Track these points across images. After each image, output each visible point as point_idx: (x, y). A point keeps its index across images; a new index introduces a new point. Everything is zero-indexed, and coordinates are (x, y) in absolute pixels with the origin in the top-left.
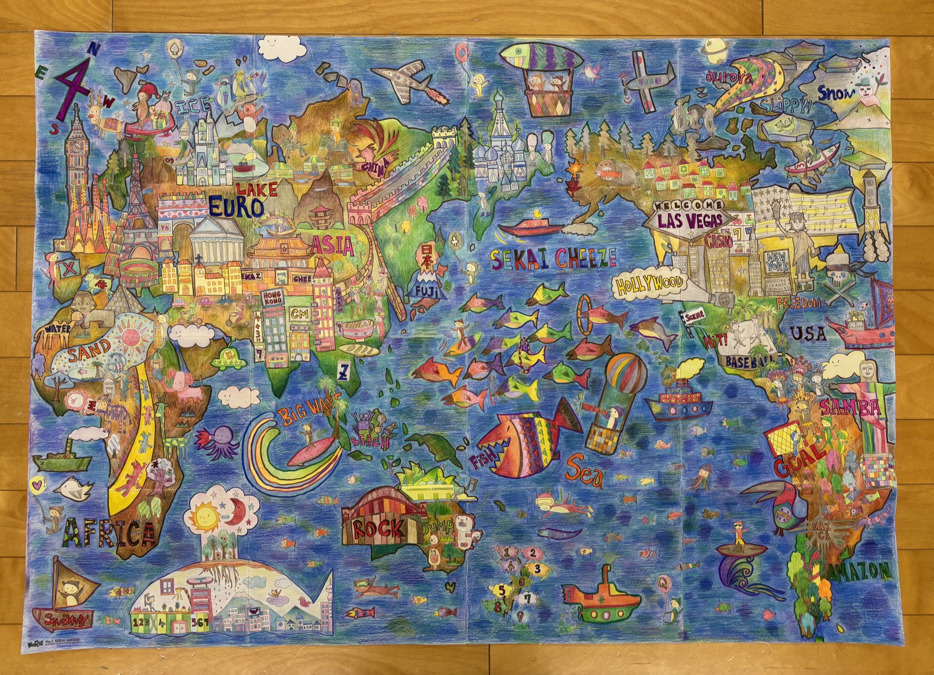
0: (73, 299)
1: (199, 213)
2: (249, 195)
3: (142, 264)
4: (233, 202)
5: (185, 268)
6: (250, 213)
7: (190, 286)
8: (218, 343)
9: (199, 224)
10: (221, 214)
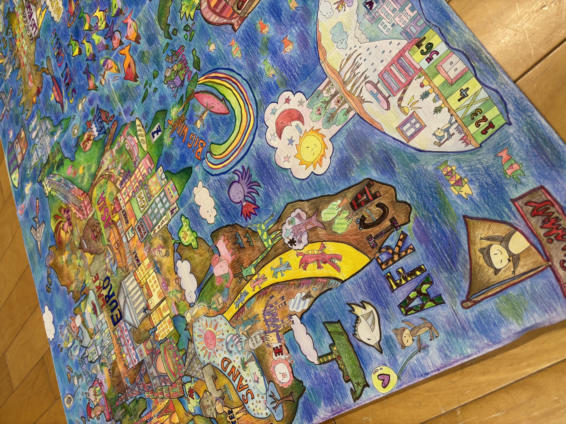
0: (210, 418)
1: (125, 328)
2: (103, 295)
3: (166, 360)
4: (110, 305)
5: (154, 318)
6: (109, 287)
7: (161, 306)
8: (182, 252)
9: (130, 325)
10: (119, 310)
